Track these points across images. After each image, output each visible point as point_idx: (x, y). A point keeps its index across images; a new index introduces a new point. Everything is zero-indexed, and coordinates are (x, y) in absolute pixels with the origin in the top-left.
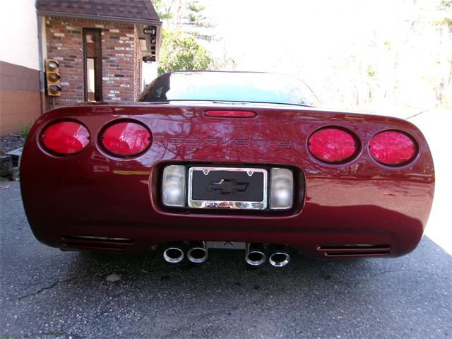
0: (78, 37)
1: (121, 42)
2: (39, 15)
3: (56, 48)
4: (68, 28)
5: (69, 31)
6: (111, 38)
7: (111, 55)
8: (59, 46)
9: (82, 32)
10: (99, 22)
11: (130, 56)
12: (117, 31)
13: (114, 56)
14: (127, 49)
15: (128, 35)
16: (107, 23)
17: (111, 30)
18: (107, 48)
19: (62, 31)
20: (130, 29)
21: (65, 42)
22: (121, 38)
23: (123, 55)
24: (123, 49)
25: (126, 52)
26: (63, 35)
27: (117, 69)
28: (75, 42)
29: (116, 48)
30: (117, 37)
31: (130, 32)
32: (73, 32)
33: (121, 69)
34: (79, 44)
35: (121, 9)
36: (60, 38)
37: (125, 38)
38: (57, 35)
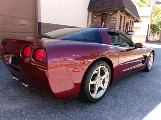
0: (100, 17)
1: (113, 17)
2: (89, 12)
3: (94, 21)
4: (97, 14)
5: (98, 15)
6: (110, 16)
7: (109, 22)
8: (95, 20)
9: (101, 15)
10: (106, 11)
11: (115, 21)
12: (112, 13)
13: (110, 22)
14: (115, 19)
15: (115, 14)
16: (109, 11)
17: (110, 13)
18: (108, 20)
19: (96, 16)
20: (116, 12)
21: (97, 19)
22: (113, 16)
23: (113, 21)
24: (113, 19)
25: (114, 20)
26: (96, 17)
27: (111, 26)
28: (99, 19)
29: (111, 19)
30: (111, 15)
31: (116, 13)
32: (99, 15)
33: (112, 26)
34: (100, 19)
35: (112, 6)
36: (95, 18)
37: (114, 16)
38: (94, 17)
